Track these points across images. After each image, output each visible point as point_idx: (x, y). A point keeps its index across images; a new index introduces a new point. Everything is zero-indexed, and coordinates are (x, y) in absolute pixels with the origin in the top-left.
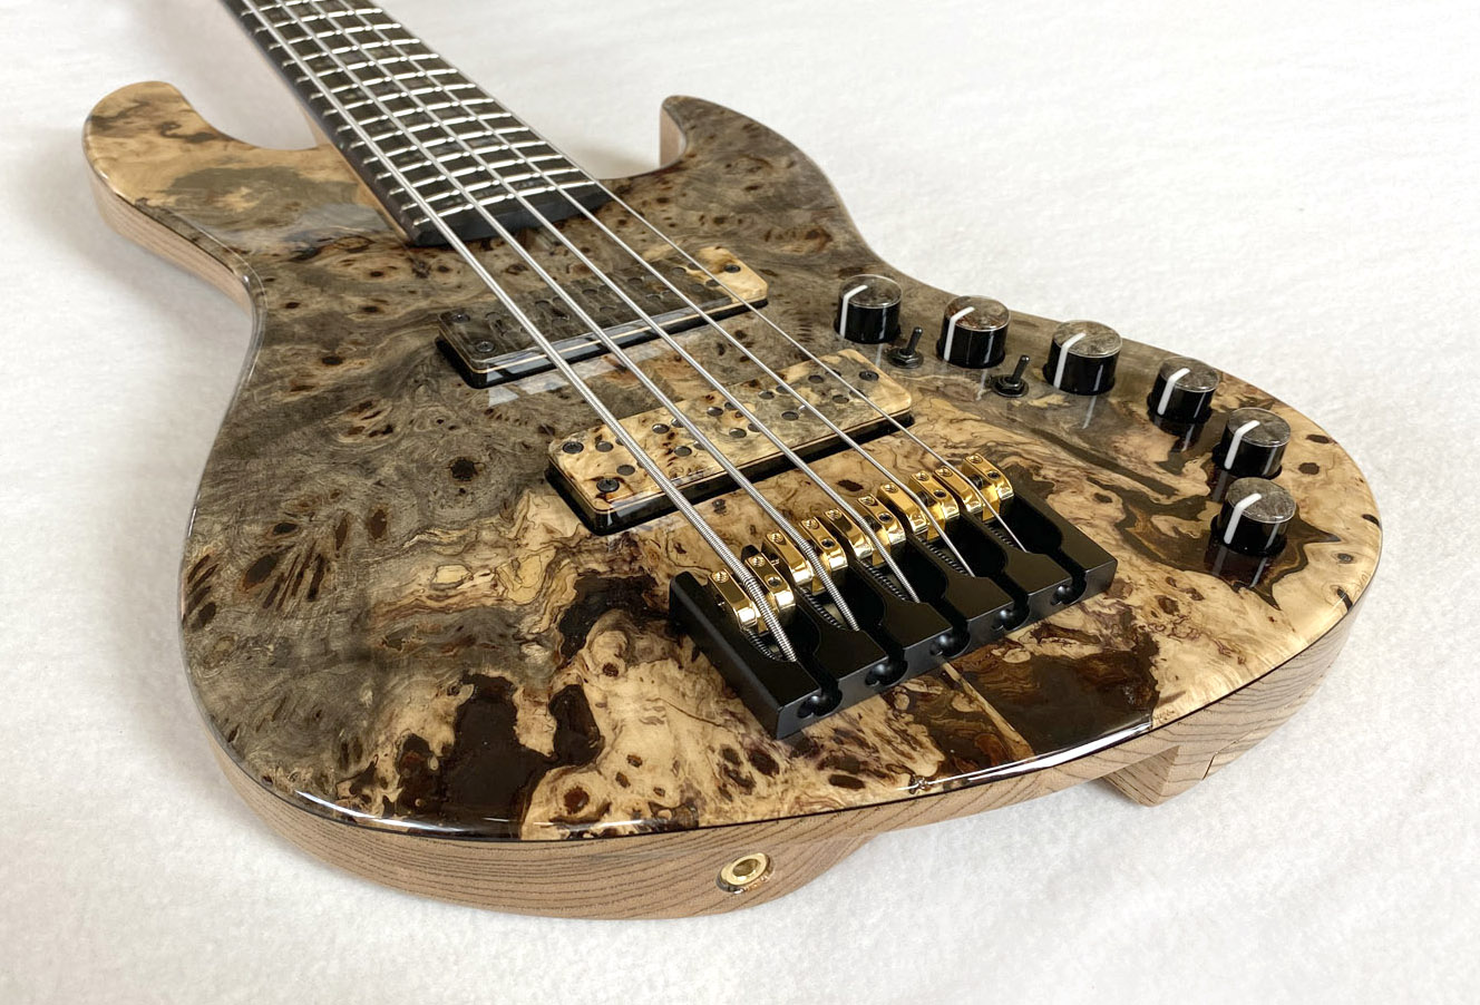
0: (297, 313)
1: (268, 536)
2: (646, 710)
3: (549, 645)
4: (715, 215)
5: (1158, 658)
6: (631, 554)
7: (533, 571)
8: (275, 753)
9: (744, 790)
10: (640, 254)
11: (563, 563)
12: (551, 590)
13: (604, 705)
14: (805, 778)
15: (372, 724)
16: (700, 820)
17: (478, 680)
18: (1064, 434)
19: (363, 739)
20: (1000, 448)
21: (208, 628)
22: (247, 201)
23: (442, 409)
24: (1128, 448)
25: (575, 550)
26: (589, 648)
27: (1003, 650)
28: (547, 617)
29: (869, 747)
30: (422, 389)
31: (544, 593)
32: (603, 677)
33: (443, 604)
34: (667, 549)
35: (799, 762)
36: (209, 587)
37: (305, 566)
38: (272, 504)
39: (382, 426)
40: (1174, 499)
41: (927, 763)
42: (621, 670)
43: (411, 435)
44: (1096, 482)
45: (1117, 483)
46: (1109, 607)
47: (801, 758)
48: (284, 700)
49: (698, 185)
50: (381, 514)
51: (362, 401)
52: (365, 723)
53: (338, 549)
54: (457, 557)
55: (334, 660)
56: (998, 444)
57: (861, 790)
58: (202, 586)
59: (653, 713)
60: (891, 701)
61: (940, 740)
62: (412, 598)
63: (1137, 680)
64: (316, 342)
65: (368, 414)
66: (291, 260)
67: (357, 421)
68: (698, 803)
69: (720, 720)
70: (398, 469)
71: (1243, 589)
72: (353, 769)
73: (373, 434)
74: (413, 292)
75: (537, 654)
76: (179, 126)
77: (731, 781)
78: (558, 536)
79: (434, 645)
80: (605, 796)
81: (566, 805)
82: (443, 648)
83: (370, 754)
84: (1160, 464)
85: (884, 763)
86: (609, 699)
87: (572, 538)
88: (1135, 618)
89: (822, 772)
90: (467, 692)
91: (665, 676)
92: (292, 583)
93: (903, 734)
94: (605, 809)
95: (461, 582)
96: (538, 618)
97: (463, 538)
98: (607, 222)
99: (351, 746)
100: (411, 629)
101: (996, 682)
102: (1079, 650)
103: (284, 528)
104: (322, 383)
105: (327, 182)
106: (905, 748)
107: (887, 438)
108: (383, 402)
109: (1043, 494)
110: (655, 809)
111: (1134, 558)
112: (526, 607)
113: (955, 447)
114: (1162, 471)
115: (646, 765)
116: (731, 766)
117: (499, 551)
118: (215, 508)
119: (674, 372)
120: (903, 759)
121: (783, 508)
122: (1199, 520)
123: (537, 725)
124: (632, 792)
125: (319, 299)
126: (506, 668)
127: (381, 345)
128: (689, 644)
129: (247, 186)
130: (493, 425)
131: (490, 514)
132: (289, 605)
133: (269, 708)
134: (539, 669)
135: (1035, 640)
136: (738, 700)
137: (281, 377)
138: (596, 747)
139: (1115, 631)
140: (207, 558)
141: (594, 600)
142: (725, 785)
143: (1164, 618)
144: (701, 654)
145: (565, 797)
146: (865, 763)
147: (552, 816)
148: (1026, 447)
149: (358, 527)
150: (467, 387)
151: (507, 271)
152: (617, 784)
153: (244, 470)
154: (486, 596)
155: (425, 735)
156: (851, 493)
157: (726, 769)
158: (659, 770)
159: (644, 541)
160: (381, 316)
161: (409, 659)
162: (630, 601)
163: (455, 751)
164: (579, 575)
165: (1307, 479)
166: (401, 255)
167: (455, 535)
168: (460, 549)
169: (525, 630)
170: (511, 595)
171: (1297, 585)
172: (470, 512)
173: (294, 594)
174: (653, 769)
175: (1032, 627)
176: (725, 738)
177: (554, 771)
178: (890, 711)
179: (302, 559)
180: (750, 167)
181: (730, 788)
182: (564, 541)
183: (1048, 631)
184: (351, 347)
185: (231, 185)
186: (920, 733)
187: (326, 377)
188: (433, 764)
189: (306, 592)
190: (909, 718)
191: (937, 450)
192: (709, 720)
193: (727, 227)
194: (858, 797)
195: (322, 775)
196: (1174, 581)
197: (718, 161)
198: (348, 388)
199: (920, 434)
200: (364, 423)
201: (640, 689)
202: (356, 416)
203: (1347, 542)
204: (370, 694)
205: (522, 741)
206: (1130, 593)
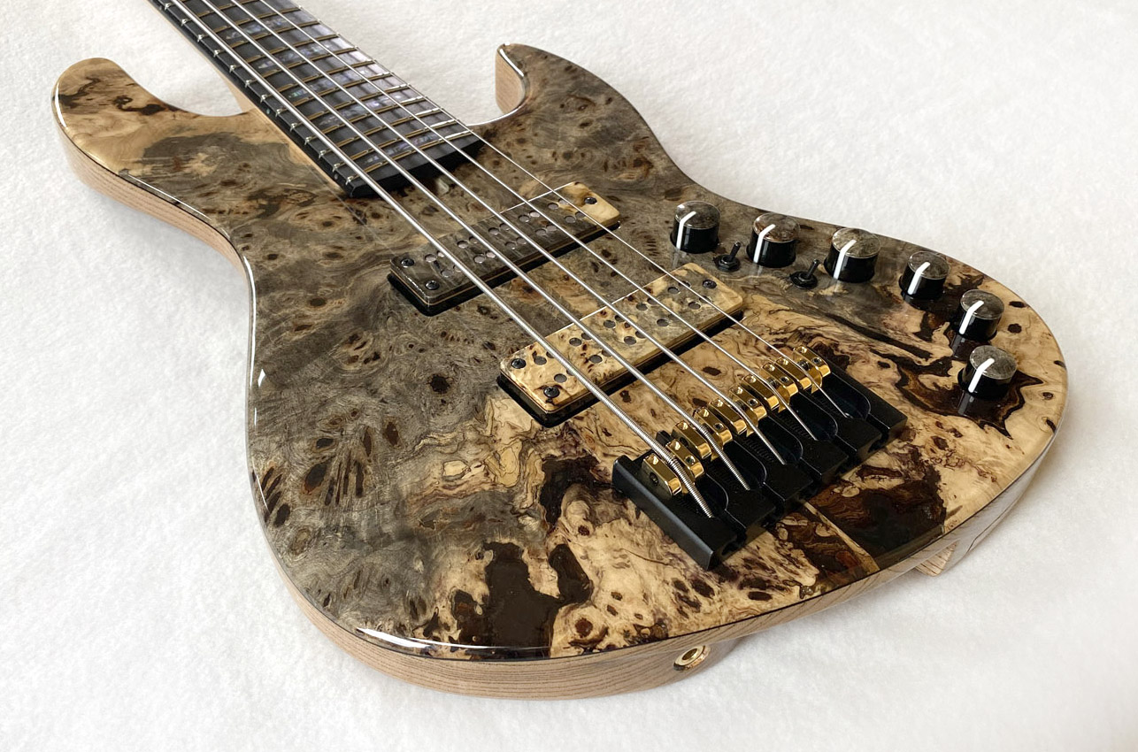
0: (278, 263)
1: (314, 449)
2: (615, 558)
3: (537, 515)
4: (562, 151)
5: (941, 484)
6: (574, 440)
7: (510, 460)
8: (362, 612)
9: (694, 609)
10: (516, 190)
11: (530, 452)
12: (527, 474)
13: (586, 557)
14: (732, 596)
15: (428, 584)
16: (669, 633)
17: (494, 546)
18: (848, 315)
19: (424, 597)
20: (808, 331)
21: (287, 524)
22: (208, 165)
23: (409, 335)
24: (894, 324)
25: (534, 441)
26: (565, 516)
27: (840, 488)
28: (530, 495)
29: (769, 570)
30: (390, 320)
31: (522, 476)
32: (580, 536)
33: (455, 491)
34: (597, 433)
35: (726, 585)
36: (280, 493)
37: (348, 470)
38: (310, 424)
39: (370, 354)
40: (931, 361)
41: (808, 577)
42: (591, 530)
43: (393, 359)
44: (876, 352)
45: (891, 352)
46: (902, 448)
47: (726, 582)
48: (359, 573)
49: (544, 124)
50: (391, 426)
51: (350, 335)
52: (423, 585)
53: (368, 455)
54: (454, 456)
55: (388, 541)
56: (805, 328)
57: (770, 601)
58: (274, 491)
59: (620, 560)
60: (776, 535)
61: (814, 559)
62: (432, 489)
63: (931, 501)
64: (301, 288)
65: (358, 344)
66: (258, 217)
67: (352, 352)
68: (666, 622)
69: (666, 560)
70: (392, 387)
71: (986, 425)
72: (422, 619)
73: (366, 361)
74: (359, 238)
75: (531, 524)
76: (130, 100)
77: (685, 604)
78: (520, 431)
79: (458, 523)
80: (603, 623)
81: (578, 632)
82: (465, 524)
83: (432, 607)
84: (916, 334)
85: (781, 580)
86: (589, 553)
87: (530, 432)
88: (921, 455)
89: (742, 591)
90: (489, 556)
91: (621, 532)
92: (342, 485)
93: (788, 557)
94: (605, 632)
95: (463, 474)
96: (524, 497)
97: (454, 438)
98: (486, 164)
99: (416, 602)
100: (438, 512)
101: (841, 513)
102: (889, 483)
103: (324, 443)
104: (316, 322)
105: (265, 144)
106: (792, 567)
107: (728, 331)
108: (365, 333)
109: (843, 365)
110: (639, 629)
111: (912, 409)
112: (514, 489)
113: (777, 334)
114: (918, 339)
115: (626, 597)
116: (682, 593)
117: (482, 446)
118: (268, 431)
119: (566, 289)
120: (793, 576)
121: (669, 393)
122: (949, 376)
123: (545, 577)
124: (621, 618)
125: (291, 250)
126: (512, 536)
127: (350, 286)
128: (631, 506)
129: (202, 152)
130: (450, 345)
131: (468, 418)
132: (344, 502)
133: (348, 579)
134: (535, 535)
135: (860, 479)
136: (675, 545)
137: (284, 320)
138: (588, 588)
139: (910, 466)
140: (271, 470)
141: (558, 478)
142: (681, 608)
143: (940, 453)
144: (642, 513)
145: (576, 626)
146: (769, 581)
147: (570, 640)
148: (825, 329)
149: (378, 438)
150: (421, 316)
151: (423, 213)
152: (609, 613)
153: (281, 399)
154: (483, 482)
155: (467, 590)
156: (713, 377)
157: (679, 595)
158: (635, 602)
159: (580, 429)
160: (342, 260)
161: (441, 534)
162: (583, 477)
163: (492, 600)
164: (543, 460)
165: (1015, 337)
166: (341, 206)
167: (449, 436)
168: (455, 448)
169: (518, 506)
170: (500, 480)
171: (1020, 419)
172: (454, 418)
173: (345, 493)
174: (630, 601)
175: (856, 469)
176: (672, 574)
177: (564, 608)
178: (777, 542)
179: (344, 465)
180: (578, 106)
181: (685, 609)
182: (525, 434)
183: (867, 471)
184: (328, 289)
185: (189, 152)
186: (798, 554)
187: (317, 316)
188: (479, 611)
189: (354, 491)
190: (790, 545)
191: (765, 337)
192: (659, 561)
193: (576, 160)
194: (769, 606)
195: (400, 625)
196: (941, 424)
197: (554, 101)
198: (337, 324)
199: (750, 325)
200: (357, 353)
201: (607, 543)
202: (349, 347)
203: (1048, 383)
204: (421, 563)
205: (536, 588)
206: (914, 436)
